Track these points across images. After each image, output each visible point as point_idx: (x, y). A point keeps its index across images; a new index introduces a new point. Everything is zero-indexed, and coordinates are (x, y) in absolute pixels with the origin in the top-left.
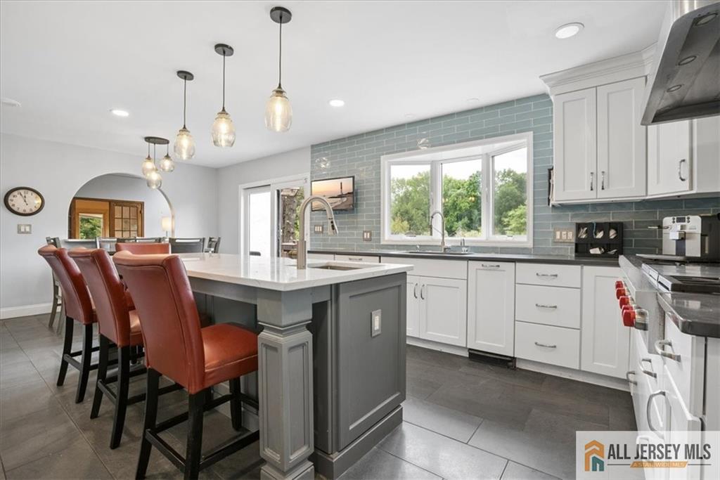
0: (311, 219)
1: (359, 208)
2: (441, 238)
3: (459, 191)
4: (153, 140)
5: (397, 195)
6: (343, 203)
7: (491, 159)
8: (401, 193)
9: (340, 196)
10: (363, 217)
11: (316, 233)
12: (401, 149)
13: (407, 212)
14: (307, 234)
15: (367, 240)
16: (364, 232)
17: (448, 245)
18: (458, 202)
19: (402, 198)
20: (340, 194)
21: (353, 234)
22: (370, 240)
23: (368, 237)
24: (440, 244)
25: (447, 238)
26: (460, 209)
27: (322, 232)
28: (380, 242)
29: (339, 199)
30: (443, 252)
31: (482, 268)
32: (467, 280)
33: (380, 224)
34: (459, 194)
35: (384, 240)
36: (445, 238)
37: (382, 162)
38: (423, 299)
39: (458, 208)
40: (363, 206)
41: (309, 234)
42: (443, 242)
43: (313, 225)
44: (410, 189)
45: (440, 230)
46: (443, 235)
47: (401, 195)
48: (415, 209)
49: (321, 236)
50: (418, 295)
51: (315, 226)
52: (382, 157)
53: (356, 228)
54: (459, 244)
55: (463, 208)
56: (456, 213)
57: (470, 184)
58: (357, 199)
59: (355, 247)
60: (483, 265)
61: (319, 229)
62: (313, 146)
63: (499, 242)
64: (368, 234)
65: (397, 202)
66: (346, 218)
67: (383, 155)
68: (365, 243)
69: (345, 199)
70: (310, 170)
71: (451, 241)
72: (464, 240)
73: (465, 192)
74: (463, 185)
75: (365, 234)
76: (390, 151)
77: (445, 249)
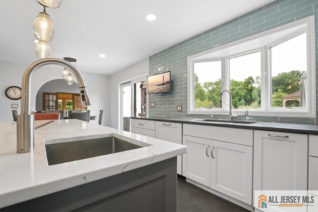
0: (149, 99)
1: (174, 91)
2: (229, 110)
3: (239, 87)
4: (67, 59)
5: (209, 90)
6: (164, 88)
7: (269, 50)
8: (211, 88)
9: (163, 84)
10: (177, 97)
11: (152, 107)
12: (200, 50)
13: (213, 98)
14: (147, 108)
15: (179, 111)
16: (178, 106)
17: (234, 115)
18: (239, 92)
19: (211, 91)
20: (163, 83)
21: (171, 108)
22: (181, 111)
23: (180, 109)
24: (228, 114)
25: (233, 110)
26: (240, 96)
27: (155, 106)
28: (187, 113)
29: (162, 86)
30: (230, 120)
31: (268, 137)
32: (253, 147)
33: (187, 101)
34: (240, 88)
35: (190, 111)
36: (232, 110)
37: (188, 61)
38: (214, 158)
39: (239, 95)
40: (177, 89)
41: (148, 108)
42: (231, 113)
43: (150, 102)
44: (215, 87)
45: (229, 104)
46: (231, 108)
47: (210, 89)
48: (217, 96)
49: (154, 109)
50: (209, 154)
51: (151, 103)
52: (188, 58)
53: (173, 104)
54: (244, 115)
55: (242, 95)
56: (238, 98)
57: (245, 83)
58: (173, 85)
59: (173, 115)
60: (269, 135)
61: (153, 105)
62: (150, 57)
63: (279, 113)
64: (180, 107)
65: (208, 93)
66: (167, 98)
67: (189, 56)
68: (178, 113)
69: (165, 86)
70: (149, 71)
71: (237, 112)
72: (247, 111)
73: (242, 87)
74: (241, 84)
75: (178, 107)
76: (193, 53)
77: (232, 118)
